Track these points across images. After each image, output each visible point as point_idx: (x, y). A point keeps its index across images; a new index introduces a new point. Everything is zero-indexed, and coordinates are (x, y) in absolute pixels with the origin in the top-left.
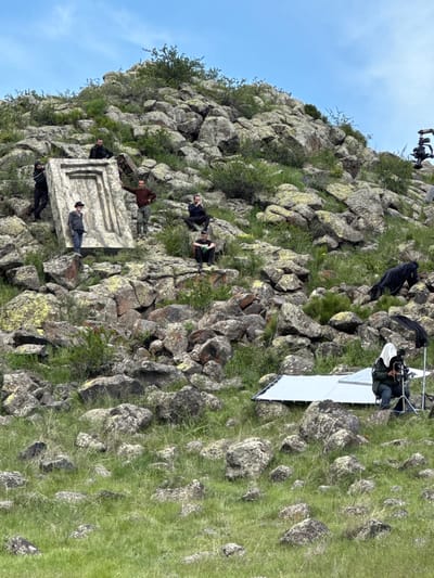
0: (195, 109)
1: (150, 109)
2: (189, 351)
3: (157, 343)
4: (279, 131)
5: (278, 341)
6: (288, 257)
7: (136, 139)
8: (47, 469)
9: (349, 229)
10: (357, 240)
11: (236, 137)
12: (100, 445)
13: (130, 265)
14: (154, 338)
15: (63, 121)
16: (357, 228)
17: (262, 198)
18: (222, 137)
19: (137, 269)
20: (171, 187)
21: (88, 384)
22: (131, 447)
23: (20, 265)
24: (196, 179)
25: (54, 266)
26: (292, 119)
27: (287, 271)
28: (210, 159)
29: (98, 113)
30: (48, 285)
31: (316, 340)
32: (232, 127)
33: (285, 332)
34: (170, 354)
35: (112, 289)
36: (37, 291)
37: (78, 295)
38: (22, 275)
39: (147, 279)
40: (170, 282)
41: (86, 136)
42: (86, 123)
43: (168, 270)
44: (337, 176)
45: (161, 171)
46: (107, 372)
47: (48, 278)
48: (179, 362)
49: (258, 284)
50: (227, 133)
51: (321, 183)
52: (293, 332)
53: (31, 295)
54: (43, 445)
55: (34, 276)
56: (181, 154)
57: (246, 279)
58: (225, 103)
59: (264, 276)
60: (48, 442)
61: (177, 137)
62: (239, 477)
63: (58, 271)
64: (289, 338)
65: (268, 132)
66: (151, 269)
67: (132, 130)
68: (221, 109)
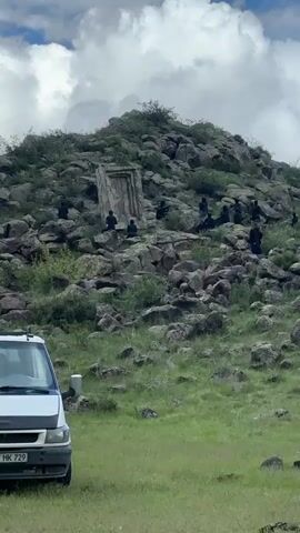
0: (171, 139)
1: (145, 140)
2: (205, 288)
3: (184, 284)
4: (223, 152)
5: (259, 282)
6: (239, 229)
7: (140, 159)
8: (140, 364)
9: (273, 211)
10: (277, 217)
11: (198, 156)
12: (165, 349)
13: (146, 236)
14: (182, 281)
15: (94, 149)
16: (277, 210)
17: (219, 193)
18: (190, 157)
19: (150, 238)
20: (164, 188)
21: (149, 311)
22: (185, 349)
23: (80, 238)
24: (179, 183)
25: (101, 238)
26: (229, 144)
27: (240, 238)
28: (185, 170)
29: (116, 144)
30: (100, 250)
31: (282, 280)
32: (196, 149)
33: (263, 276)
34: (193, 291)
35: (137, 251)
36: (92, 254)
37: (117, 255)
38: (82, 244)
39: (157, 244)
40: (171, 246)
41: (110, 158)
42: (109, 150)
43: (168, 239)
44: (259, 178)
45: (157, 178)
46: (158, 303)
47: (97, 245)
48: (199, 296)
49: (223, 246)
50: (193, 153)
51: (252, 182)
52: (269, 276)
53: (89, 256)
54: (131, 349)
55: (90, 244)
56: (168, 167)
57: (216, 244)
58: (189, 135)
59: (226, 241)
60: (134, 347)
61: (165, 157)
62: (260, 366)
63: (104, 241)
64: (266, 279)
65: (216, 152)
66: (159, 239)
67: (138, 153)
68: (188, 139)
